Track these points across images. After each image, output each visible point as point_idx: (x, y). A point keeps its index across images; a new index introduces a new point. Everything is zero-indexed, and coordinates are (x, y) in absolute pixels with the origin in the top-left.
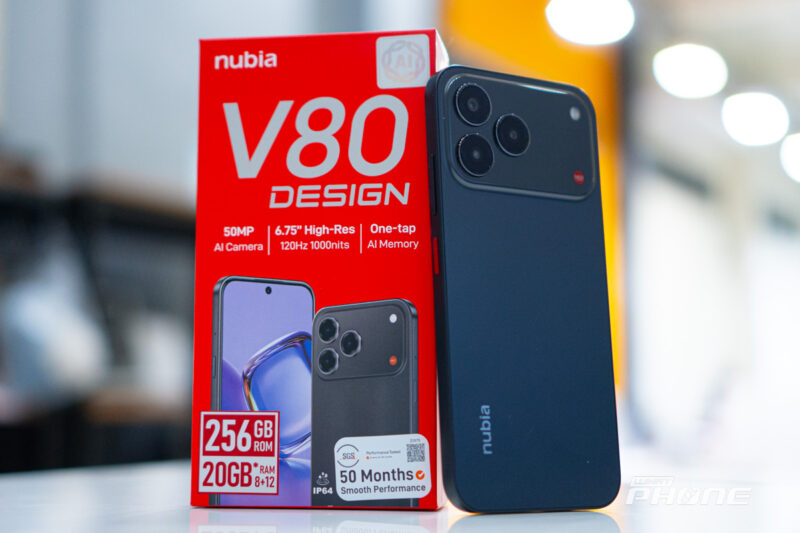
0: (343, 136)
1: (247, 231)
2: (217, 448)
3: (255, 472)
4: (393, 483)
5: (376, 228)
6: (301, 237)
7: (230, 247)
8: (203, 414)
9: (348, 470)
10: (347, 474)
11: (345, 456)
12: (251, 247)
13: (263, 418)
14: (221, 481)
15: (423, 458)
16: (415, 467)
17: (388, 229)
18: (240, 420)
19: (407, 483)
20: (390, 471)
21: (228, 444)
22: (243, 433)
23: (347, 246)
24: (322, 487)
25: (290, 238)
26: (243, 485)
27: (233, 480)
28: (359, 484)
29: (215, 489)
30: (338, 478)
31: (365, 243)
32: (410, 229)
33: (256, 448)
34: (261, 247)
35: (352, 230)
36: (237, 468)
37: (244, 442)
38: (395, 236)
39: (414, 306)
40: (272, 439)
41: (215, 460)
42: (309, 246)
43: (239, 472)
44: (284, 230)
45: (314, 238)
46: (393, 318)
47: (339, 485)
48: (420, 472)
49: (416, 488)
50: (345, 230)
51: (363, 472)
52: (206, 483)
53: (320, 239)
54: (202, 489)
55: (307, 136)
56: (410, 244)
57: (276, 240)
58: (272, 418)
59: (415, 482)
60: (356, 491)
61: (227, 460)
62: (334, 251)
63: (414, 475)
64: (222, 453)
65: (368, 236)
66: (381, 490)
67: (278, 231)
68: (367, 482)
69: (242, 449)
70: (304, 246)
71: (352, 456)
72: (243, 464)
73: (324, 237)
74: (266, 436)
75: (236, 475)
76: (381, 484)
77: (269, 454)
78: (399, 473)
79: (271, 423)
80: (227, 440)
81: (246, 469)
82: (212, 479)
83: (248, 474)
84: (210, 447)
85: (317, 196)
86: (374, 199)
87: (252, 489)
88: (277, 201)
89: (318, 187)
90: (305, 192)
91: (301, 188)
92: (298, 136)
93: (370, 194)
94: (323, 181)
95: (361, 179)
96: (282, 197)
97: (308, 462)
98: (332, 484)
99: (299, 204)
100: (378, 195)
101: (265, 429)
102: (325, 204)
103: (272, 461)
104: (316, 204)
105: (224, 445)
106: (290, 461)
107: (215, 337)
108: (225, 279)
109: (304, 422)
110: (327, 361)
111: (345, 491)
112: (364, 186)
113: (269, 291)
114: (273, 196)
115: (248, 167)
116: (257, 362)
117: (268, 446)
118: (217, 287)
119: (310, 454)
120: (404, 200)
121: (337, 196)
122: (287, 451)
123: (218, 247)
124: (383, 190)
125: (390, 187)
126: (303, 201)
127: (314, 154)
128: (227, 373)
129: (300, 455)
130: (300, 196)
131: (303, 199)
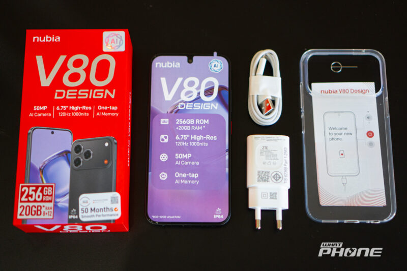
0: (87, 70)
1: (44, 108)
2: (26, 200)
3: (43, 210)
4: (104, 213)
5: (100, 108)
6: (68, 110)
7: (36, 114)
8: (21, 185)
9: (85, 208)
10: (84, 210)
11: (84, 202)
12: (45, 115)
13: (48, 186)
14: (27, 213)
15: (117, 202)
16: (114, 206)
17: (106, 108)
19: (110, 213)
20: (103, 208)
21: (32, 197)
22: (38, 193)
23: (88, 114)
24: (73, 215)
25: (63, 111)
26: (37, 215)
27: (33, 213)
29: (25, 217)
31: (96, 113)
32: (115, 108)
33: (44, 199)
34: (50, 115)
35: (90, 108)
36: (35, 207)
37: (39, 197)
38: (108, 111)
39: (116, 139)
40: (52, 195)
41: (25, 204)
42: (71, 114)
43: (36, 209)
44: (60, 108)
45: (74, 111)
46: (107, 144)
47: (81, 214)
48: (116, 208)
49: (114, 215)
50: (87, 108)
51: (91, 209)
52: (21, 215)
53: (76, 112)
55: (72, 70)
56: (115, 114)
57: (57, 112)
58: (52, 186)
59: (114, 212)
60: (88, 217)
61: (31, 204)
63: (114, 209)
64: (29, 201)
65: (97, 111)
66: (99, 216)
67: (58, 108)
68: (93, 213)
69: (37, 199)
70: (69, 114)
71: (87, 202)
72: (38, 206)
73: (78, 111)
74: (49, 194)
75: (35, 211)
76: (99, 213)
77: (50, 201)
78: (107, 208)
79: (51, 188)
81: (39, 208)
82: (24, 213)
83: (40, 210)
84: (23, 199)
85: (76, 94)
86: (100, 95)
87: (42, 217)
88: (58, 96)
89: (76, 91)
90: (70, 92)
91: (69, 91)
93: (98, 94)
94: (78, 88)
95: (94, 87)
96: (60, 94)
97: (67, 205)
99: (67, 97)
100: (102, 94)
101: (48, 191)
102: (79, 97)
103: (51, 205)
104: (75, 97)
105: (30, 198)
106: (59, 205)
107: (28, 153)
108: (34, 128)
109: (66, 188)
110: (77, 162)
112: (95, 91)
113: (53, 133)
114: (56, 94)
115: (46, 82)
116: (46, 163)
117: (49, 198)
118: (30, 131)
119: (68, 202)
120: (113, 96)
121: (84, 94)
122: (58, 200)
123: (31, 115)
124: (104, 92)
125: (107, 91)
126: (69, 96)
127: (74, 77)
129: (64, 202)
130: (68, 94)
131: (69, 95)
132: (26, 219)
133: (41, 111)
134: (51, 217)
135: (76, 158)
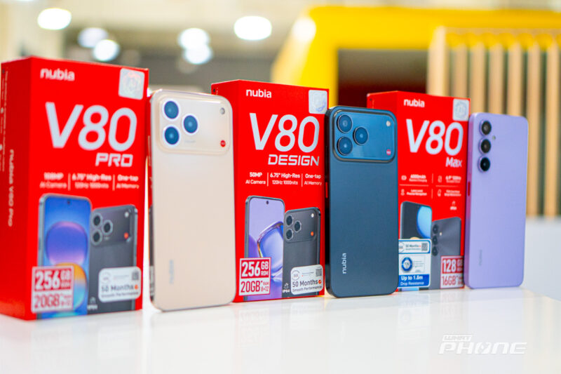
1: (259, 174)
2: (246, 275)
8: (241, 259)
11: (295, 276)
12: (261, 182)
13: (265, 261)
18: (256, 261)
22: (257, 268)
25: (276, 179)
27: (253, 289)
28: (299, 287)
29: (246, 293)
30: (292, 285)
33: (262, 274)
41: (246, 280)
45: (284, 179)
46: (313, 215)
47: (292, 288)
52: (242, 291)
54: (241, 294)
58: (268, 260)
60: (298, 290)
61: (251, 280)
62: (292, 185)
64: (249, 277)
70: (281, 183)
73: (289, 179)
77: (267, 276)
80: (251, 271)
82: (245, 289)
85: (286, 160)
86: (307, 163)
87: (260, 293)
88: (271, 161)
89: (287, 156)
90: (282, 158)
91: (281, 156)
92: (279, 132)
93: (306, 161)
94: (289, 153)
96: (273, 159)
97: (281, 279)
98: (290, 288)
99: (280, 164)
100: (308, 161)
101: (265, 265)
102: (289, 164)
103: (267, 280)
104: (286, 164)
105: (249, 273)
106: (275, 279)
108: (250, 197)
110: (289, 235)
111: (294, 290)
112: (304, 157)
113: (267, 203)
114: (270, 159)
116: (263, 235)
117: (266, 273)
118: (247, 200)
119: (282, 276)
121: (294, 161)
122: (273, 275)
123: (247, 182)
124: (310, 159)
125: (313, 158)
126: (281, 162)
128: (251, 240)
129: (278, 276)
130: (280, 160)
131: (281, 161)
132: (247, 296)
133: (256, 179)
134: (268, 292)
135: (288, 230)
